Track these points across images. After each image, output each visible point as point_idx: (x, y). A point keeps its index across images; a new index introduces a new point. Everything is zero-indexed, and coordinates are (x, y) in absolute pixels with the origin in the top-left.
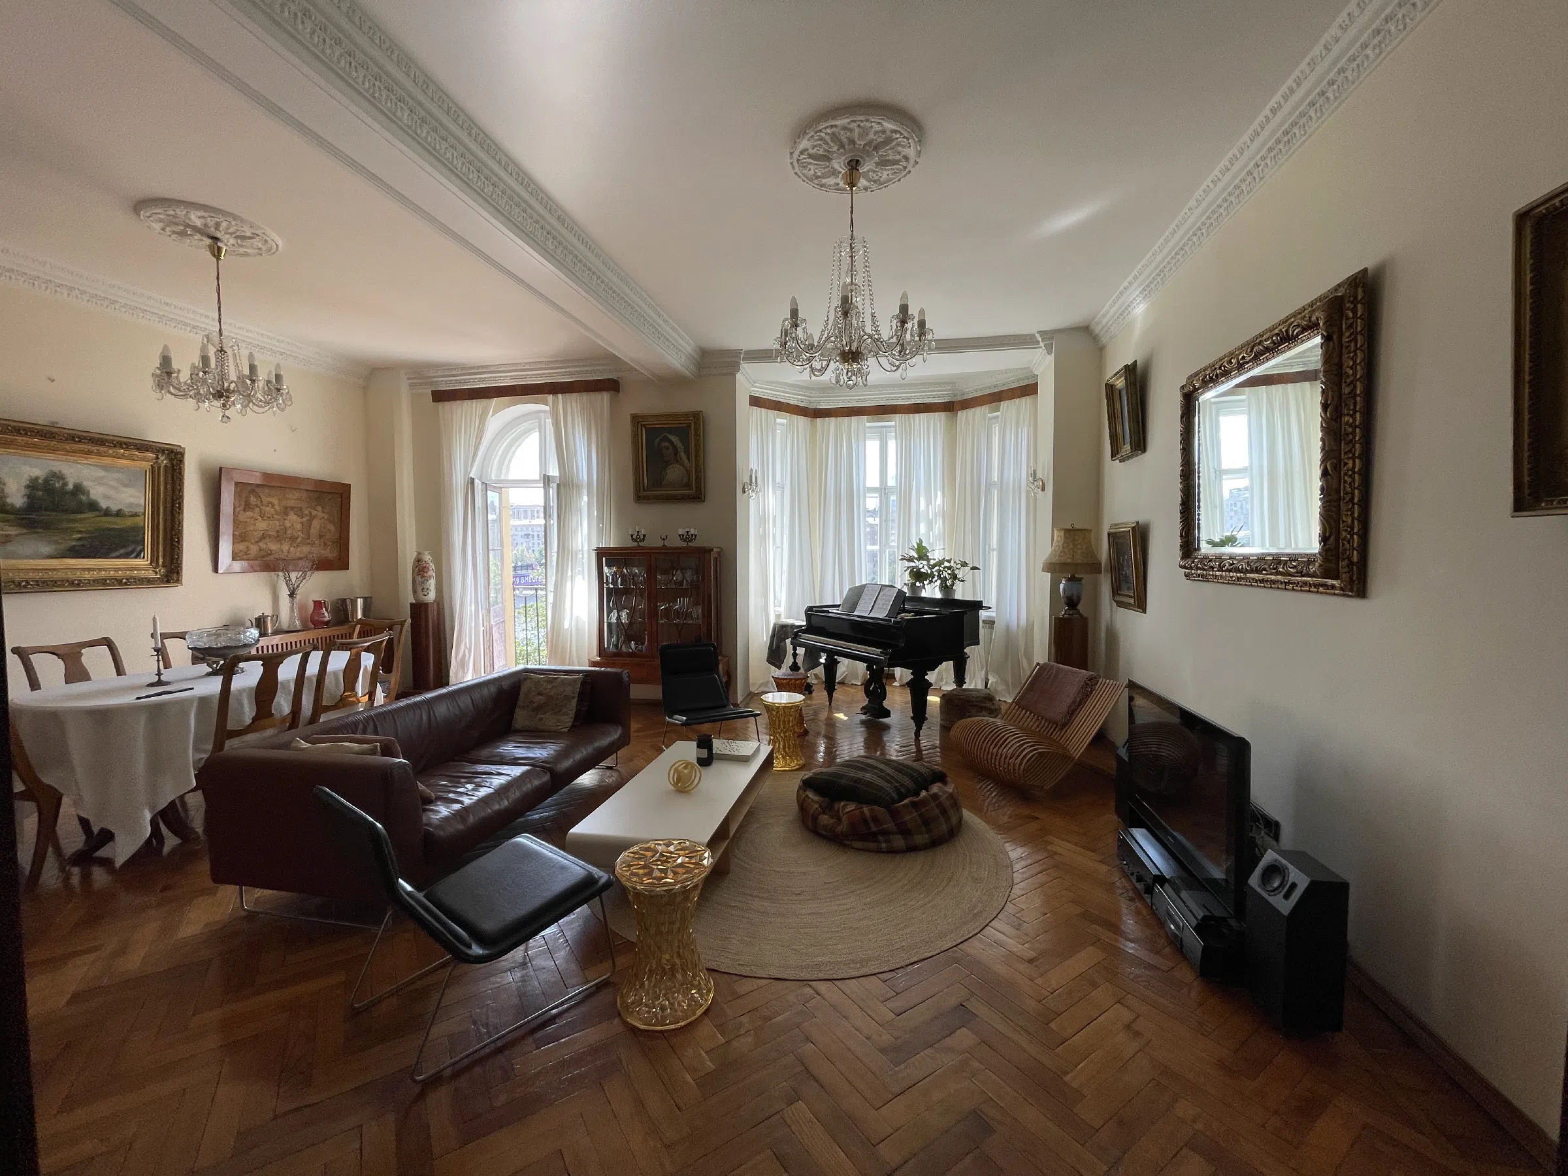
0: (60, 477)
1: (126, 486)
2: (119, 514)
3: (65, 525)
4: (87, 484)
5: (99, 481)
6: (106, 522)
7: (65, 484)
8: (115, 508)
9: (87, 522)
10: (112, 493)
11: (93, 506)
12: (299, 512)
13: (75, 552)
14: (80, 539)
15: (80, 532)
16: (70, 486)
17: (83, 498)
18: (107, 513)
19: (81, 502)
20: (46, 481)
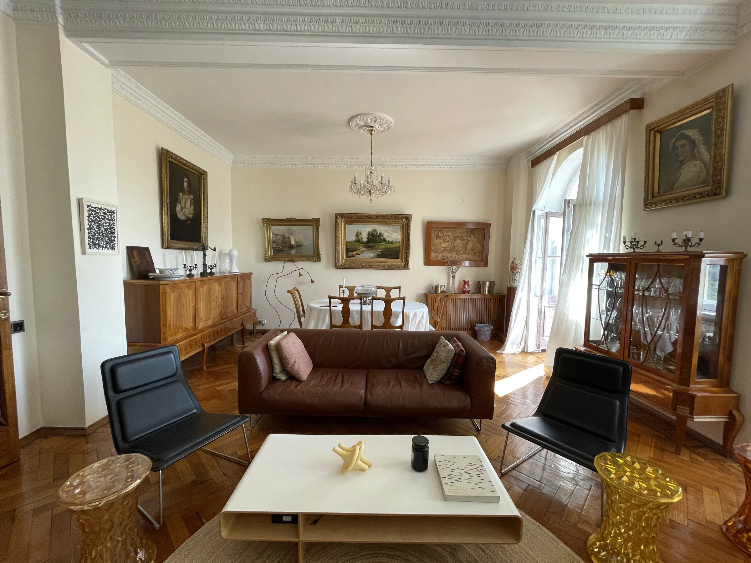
0: (375, 231)
1: (394, 232)
2: (392, 242)
3: (376, 247)
4: (383, 232)
5: (386, 231)
6: (388, 246)
7: (377, 233)
8: (391, 241)
9: (383, 246)
10: (390, 235)
11: (384, 240)
12: (462, 239)
13: (379, 256)
14: (380, 252)
15: (381, 249)
16: (378, 234)
17: (382, 237)
18: (388, 242)
19: (381, 239)
20: (372, 232)
